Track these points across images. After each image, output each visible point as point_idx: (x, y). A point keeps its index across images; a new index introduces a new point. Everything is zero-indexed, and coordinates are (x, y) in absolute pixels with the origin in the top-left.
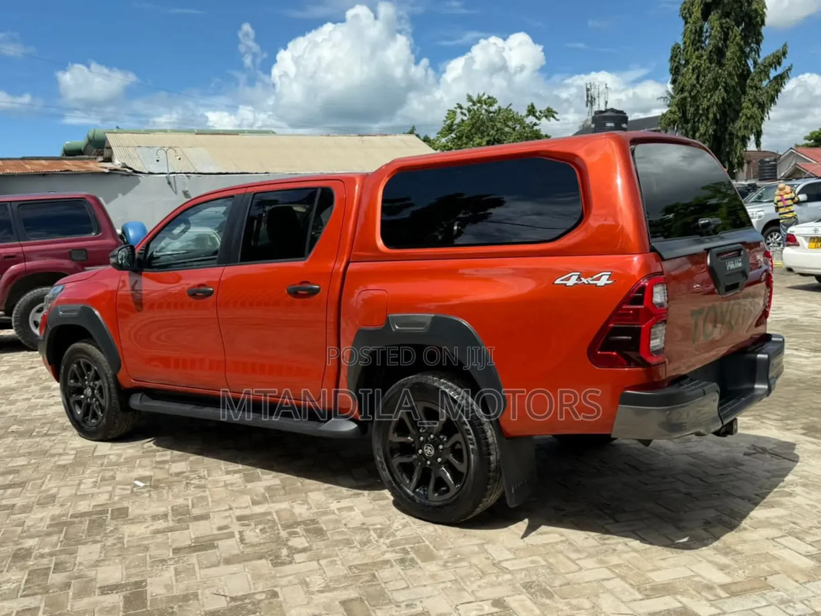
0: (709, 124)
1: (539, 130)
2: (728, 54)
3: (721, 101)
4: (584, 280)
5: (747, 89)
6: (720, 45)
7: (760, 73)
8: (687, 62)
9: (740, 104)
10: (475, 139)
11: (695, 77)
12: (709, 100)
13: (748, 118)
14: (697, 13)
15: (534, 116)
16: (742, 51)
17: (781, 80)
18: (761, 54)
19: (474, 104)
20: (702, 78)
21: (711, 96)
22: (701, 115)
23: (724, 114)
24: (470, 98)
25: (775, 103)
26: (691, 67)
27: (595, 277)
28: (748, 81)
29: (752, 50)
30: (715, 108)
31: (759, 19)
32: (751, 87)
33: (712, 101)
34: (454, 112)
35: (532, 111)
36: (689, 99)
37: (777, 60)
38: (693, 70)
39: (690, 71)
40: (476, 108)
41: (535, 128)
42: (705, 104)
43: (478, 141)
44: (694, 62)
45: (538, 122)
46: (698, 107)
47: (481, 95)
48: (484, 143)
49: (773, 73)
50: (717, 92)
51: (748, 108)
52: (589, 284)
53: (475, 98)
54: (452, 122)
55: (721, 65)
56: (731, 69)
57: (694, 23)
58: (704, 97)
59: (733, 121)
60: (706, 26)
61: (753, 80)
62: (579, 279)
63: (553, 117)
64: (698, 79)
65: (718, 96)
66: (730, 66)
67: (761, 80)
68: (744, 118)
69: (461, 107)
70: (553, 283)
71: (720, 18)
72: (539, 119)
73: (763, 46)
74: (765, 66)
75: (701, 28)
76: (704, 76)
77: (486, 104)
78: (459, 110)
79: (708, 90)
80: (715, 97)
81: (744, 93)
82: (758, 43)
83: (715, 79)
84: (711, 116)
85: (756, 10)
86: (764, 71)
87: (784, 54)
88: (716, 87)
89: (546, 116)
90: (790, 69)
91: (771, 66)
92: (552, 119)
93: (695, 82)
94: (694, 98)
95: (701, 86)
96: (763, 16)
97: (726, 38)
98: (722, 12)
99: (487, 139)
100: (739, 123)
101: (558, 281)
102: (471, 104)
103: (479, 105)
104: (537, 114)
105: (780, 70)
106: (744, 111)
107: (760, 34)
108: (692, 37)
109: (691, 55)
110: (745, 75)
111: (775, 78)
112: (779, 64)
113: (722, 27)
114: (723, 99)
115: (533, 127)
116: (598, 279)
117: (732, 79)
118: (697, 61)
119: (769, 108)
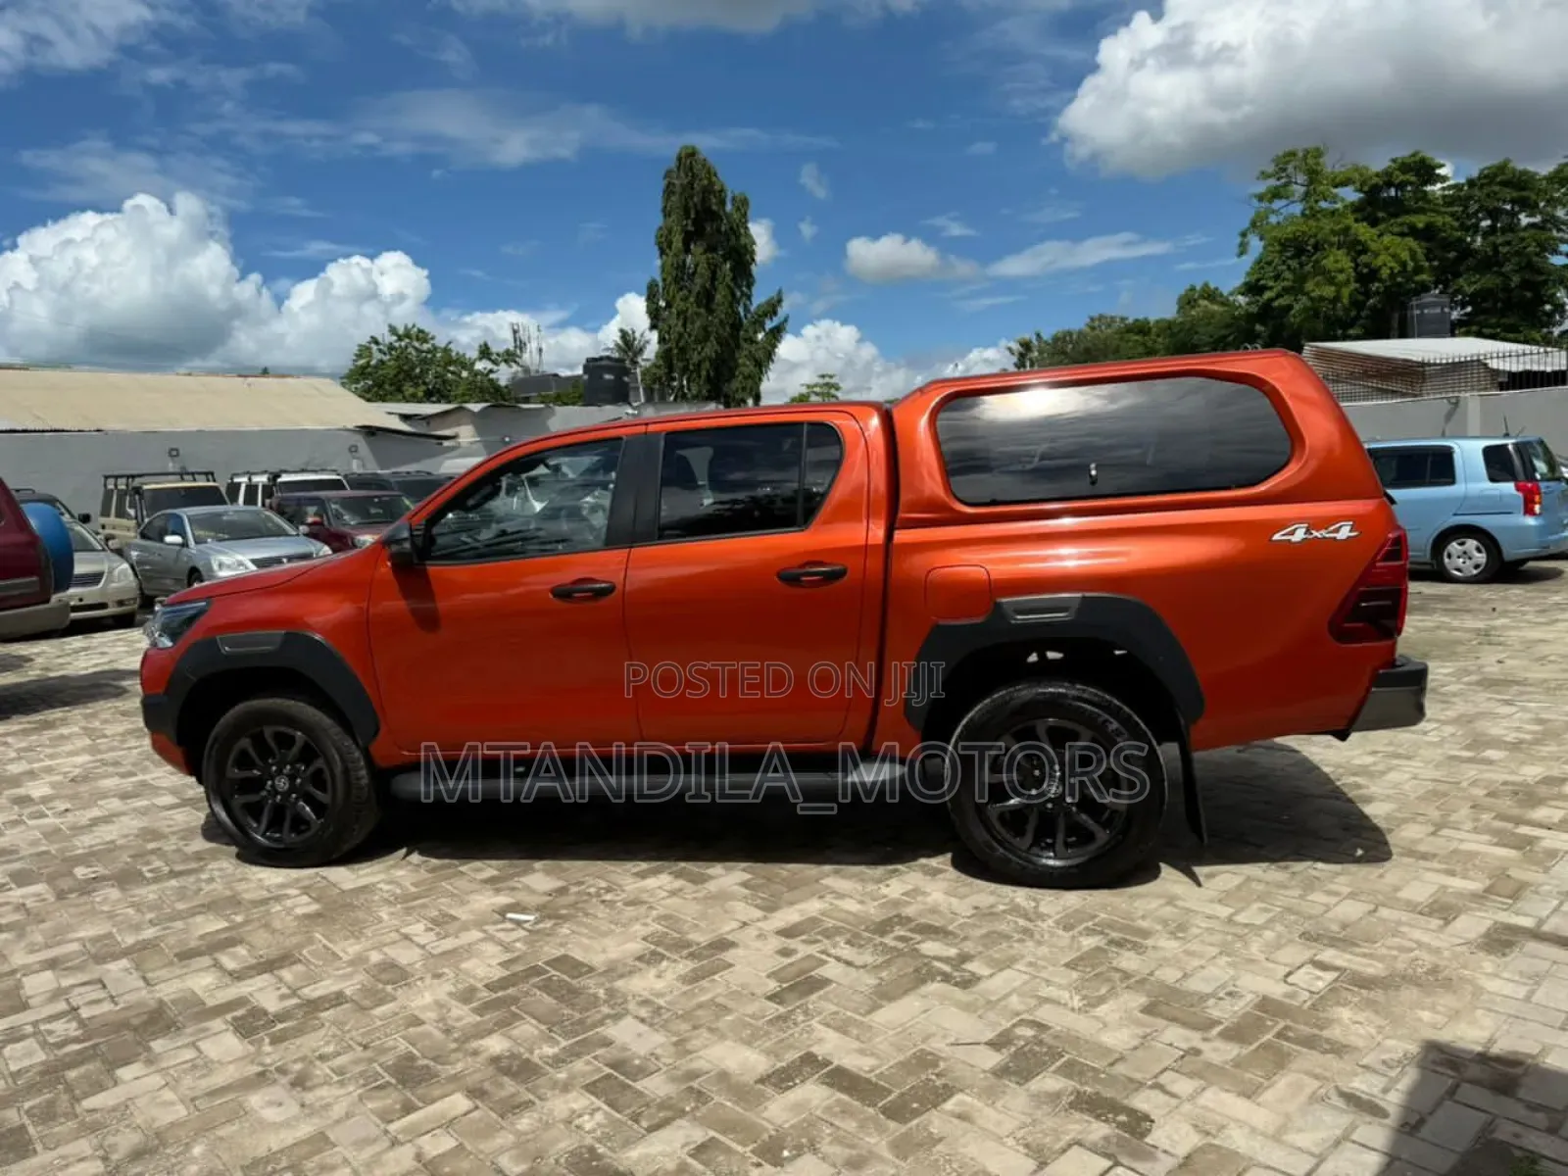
0: (701, 383)
1: (498, 379)
2: (718, 297)
3: (714, 355)
4: (1316, 534)
5: (742, 342)
6: (707, 285)
7: (754, 323)
8: (669, 305)
9: (736, 361)
10: (405, 388)
11: (680, 323)
12: (699, 353)
13: (745, 378)
14: (677, 241)
15: (490, 359)
16: (733, 295)
17: (776, 334)
18: (753, 299)
19: (400, 338)
20: (689, 326)
21: (702, 349)
22: (692, 372)
23: (716, 369)
24: (393, 330)
25: (773, 361)
26: (674, 310)
27: (1332, 528)
28: (742, 333)
29: (743, 293)
30: (707, 364)
31: (748, 257)
32: (745, 340)
33: (703, 354)
34: (369, 349)
35: (485, 352)
36: (675, 351)
37: (772, 307)
38: (678, 314)
39: (675, 316)
40: (403, 344)
41: (492, 376)
42: (695, 358)
43: (411, 390)
44: (678, 304)
45: (495, 368)
46: (687, 360)
47: (410, 326)
48: (420, 394)
49: (769, 325)
50: (709, 344)
51: (745, 365)
52: (1325, 538)
53: (401, 331)
54: (368, 362)
55: (710, 311)
56: (723, 316)
57: (676, 255)
58: (694, 350)
59: (729, 381)
60: (689, 259)
61: (746, 331)
62: (1308, 531)
63: (515, 362)
64: (684, 325)
65: (710, 349)
66: (721, 312)
67: (756, 332)
68: (741, 377)
69: (377, 342)
70: (1270, 540)
71: (705, 252)
72: (495, 362)
73: (754, 290)
74: (760, 316)
75: (684, 261)
76: (693, 323)
77: (418, 339)
78: (374, 347)
79: (698, 341)
80: (707, 351)
81: (738, 346)
82: (749, 286)
83: (705, 328)
84: (704, 373)
85: (745, 246)
86: (758, 323)
87: (780, 301)
88: (706, 339)
89: (506, 361)
90: (786, 320)
91: (766, 315)
92: (513, 364)
93: (682, 330)
94: (683, 350)
95: (690, 335)
96: (753, 252)
97: (713, 278)
98: (708, 245)
99: (423, 388)
100: (735, 384)
101: (1277, 537)
102: (395, 338)
103: (407, 340)
104: (494, 357)
105: (776, 321)
106: (742, 369)
107: (750, 275)
108: (674, 274)
109: (674, 297)
110: (737, 326)
111: (772, 330)
112: (775, 313)
113: (708, 264)
114: (716, 352)
115: (487, 375)
116: (1337, 531)
117: (724, 329)
118: (682, 303)
119: (767, 367)
